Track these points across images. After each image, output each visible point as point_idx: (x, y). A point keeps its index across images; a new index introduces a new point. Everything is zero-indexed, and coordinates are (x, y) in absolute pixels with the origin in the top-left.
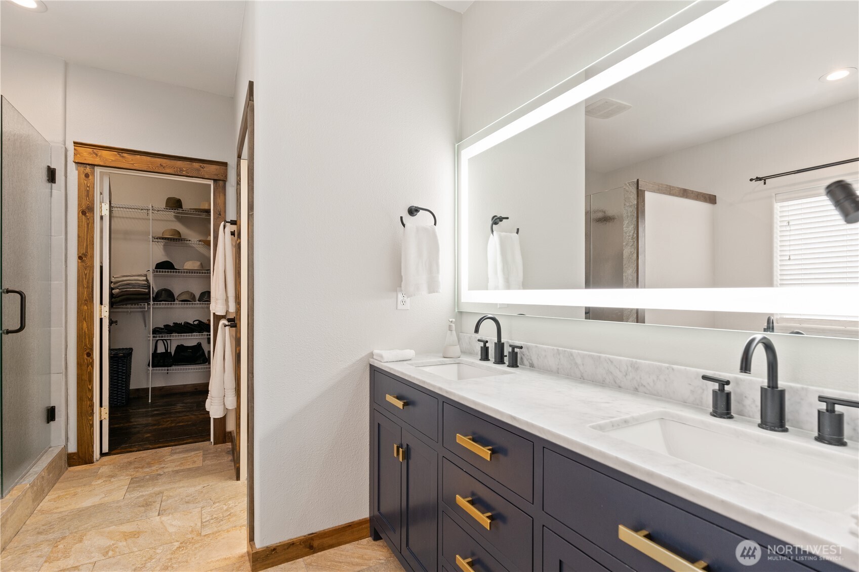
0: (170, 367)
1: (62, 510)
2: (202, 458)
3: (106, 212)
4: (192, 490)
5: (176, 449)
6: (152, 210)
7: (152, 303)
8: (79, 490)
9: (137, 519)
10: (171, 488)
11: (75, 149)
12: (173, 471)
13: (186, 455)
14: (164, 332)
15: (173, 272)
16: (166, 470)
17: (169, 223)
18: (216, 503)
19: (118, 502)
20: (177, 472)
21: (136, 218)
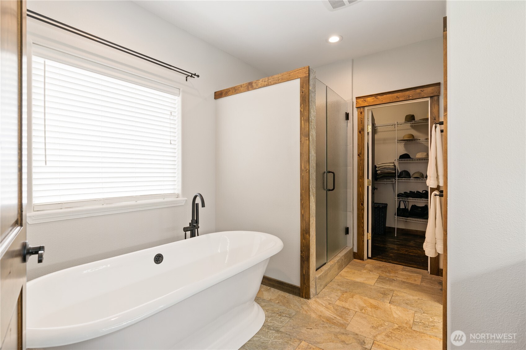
0: (408, 218)
1: (348, 278)
2: (420, 280)
3: (370, 130)
4: (411, 297)
5: (406, 268)
6: (397, 124)
7: (397, 178)
8: (356, 272)
9: (378, 300)
10: (399, 291)
11: (356, 101)
12: (402, 281)
13: (411, 274)
14: (404, 196)
15: (409, 160)
16: (398, 279)
17: (407, 130)
18: (425, 313)
19: (371, 285)
20: (404, 282)
21: (389, 131)
